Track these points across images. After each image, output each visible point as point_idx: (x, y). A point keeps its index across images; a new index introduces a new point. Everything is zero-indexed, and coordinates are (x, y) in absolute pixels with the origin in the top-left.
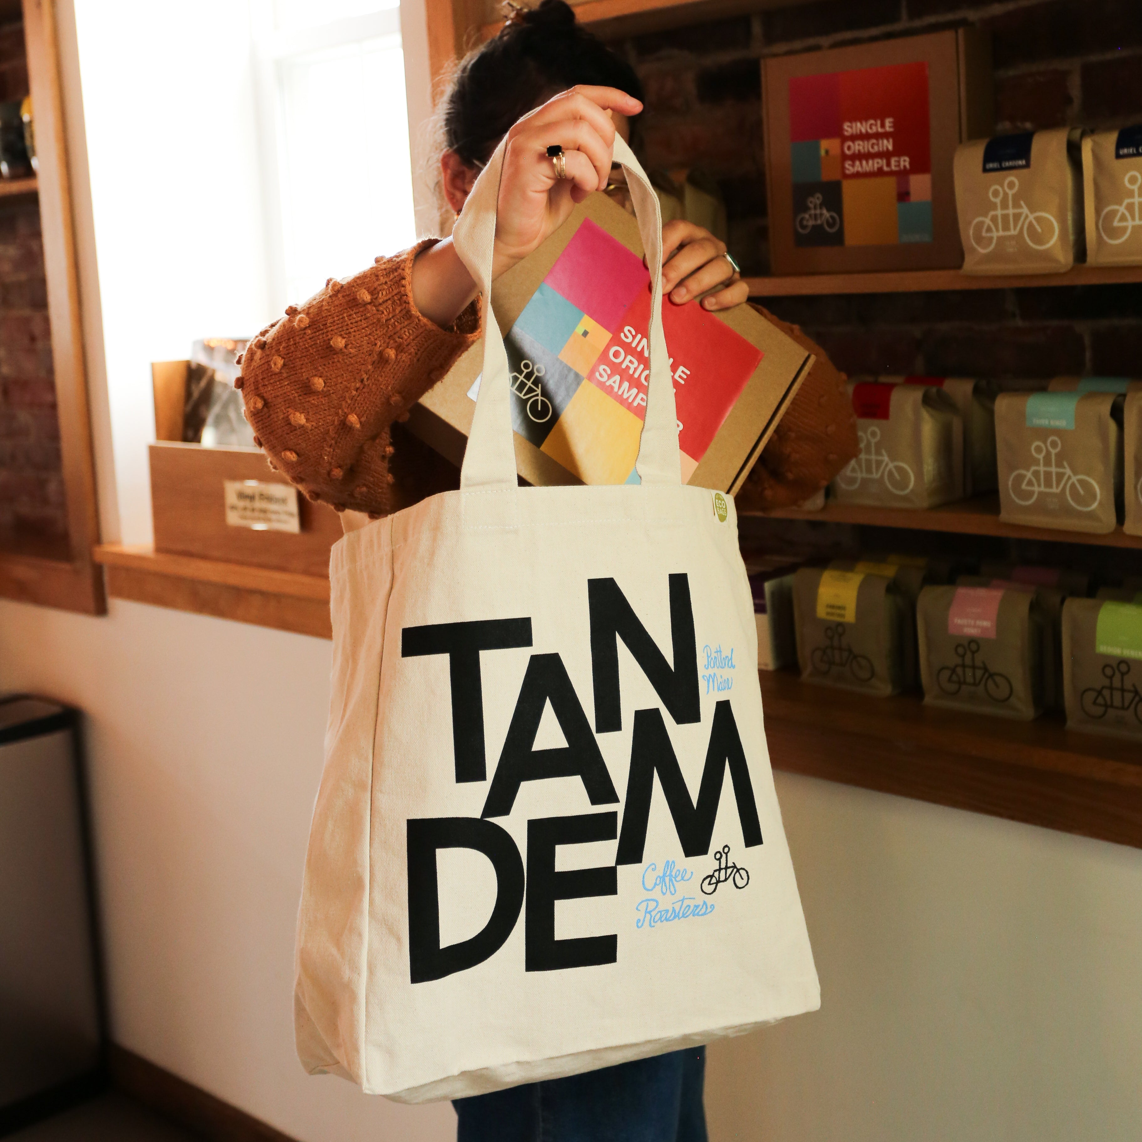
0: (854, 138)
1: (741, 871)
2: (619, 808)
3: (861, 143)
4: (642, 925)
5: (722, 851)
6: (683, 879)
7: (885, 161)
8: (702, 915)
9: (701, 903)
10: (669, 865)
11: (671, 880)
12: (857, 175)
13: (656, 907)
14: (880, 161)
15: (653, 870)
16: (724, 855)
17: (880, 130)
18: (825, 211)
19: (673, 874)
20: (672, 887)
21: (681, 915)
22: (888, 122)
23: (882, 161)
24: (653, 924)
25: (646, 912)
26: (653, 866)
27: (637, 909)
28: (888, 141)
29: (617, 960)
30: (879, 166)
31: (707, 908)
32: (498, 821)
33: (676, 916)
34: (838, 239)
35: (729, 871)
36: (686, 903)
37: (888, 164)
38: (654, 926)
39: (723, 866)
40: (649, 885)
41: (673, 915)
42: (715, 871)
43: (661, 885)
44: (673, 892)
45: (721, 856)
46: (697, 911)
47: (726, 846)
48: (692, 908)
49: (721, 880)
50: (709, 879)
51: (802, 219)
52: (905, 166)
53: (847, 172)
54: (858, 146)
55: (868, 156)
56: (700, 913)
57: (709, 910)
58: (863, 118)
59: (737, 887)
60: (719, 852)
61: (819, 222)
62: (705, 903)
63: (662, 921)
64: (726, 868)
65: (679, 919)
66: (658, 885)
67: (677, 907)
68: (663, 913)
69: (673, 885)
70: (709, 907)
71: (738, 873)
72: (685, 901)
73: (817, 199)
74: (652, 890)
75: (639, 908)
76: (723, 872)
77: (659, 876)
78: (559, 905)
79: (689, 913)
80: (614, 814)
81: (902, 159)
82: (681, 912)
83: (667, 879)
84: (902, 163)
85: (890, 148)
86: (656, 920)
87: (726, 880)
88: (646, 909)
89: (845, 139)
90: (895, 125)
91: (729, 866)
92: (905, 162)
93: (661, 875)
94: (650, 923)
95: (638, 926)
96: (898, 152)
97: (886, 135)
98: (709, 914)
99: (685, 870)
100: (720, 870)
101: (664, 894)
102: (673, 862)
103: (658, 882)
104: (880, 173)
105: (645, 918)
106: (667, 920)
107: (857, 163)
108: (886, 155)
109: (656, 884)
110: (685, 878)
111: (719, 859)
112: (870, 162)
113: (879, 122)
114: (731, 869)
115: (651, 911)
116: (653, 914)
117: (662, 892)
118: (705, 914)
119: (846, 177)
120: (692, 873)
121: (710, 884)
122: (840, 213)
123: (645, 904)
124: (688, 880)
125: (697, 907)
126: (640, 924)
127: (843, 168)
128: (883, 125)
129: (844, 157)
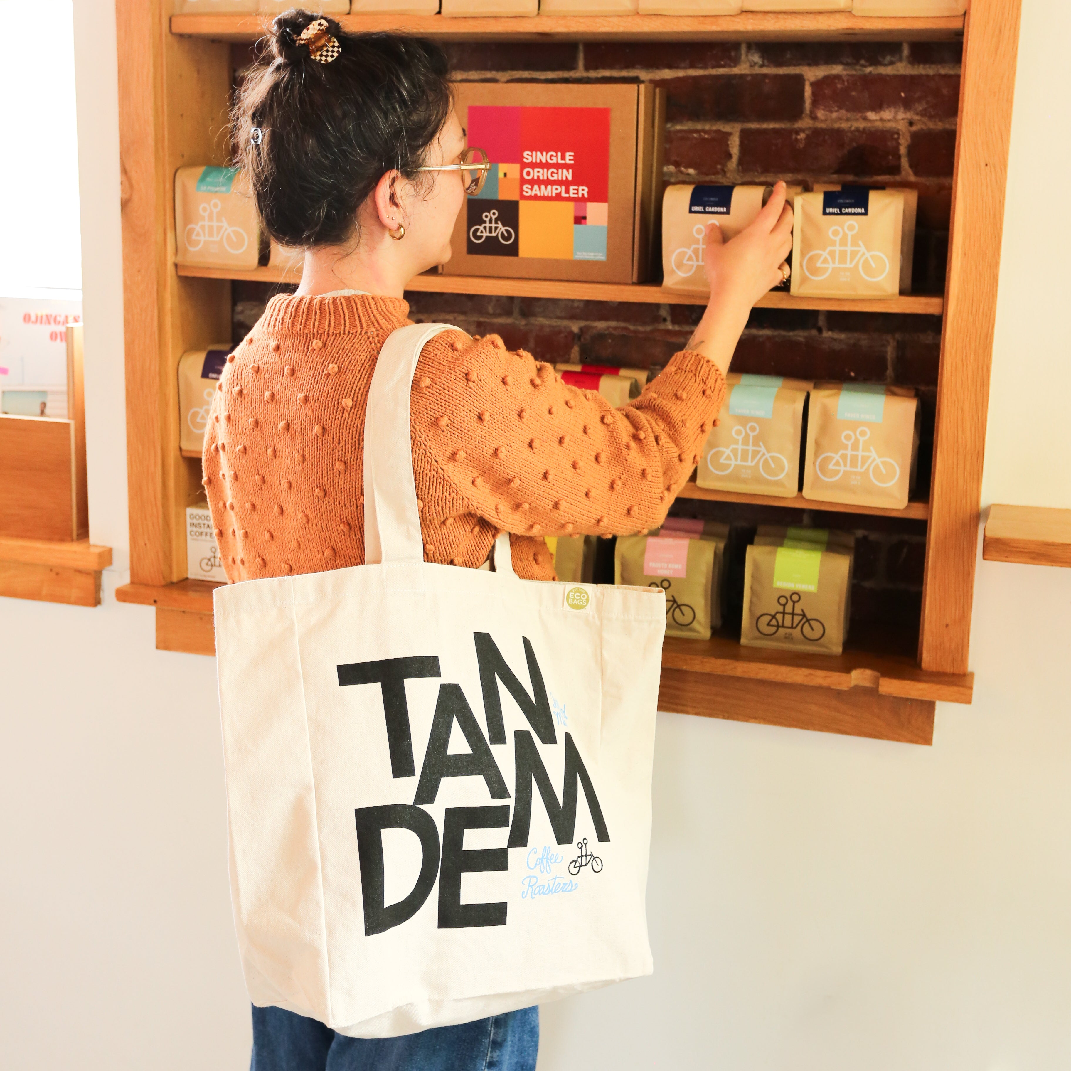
0: (533, 165)
1: (596, 859)
2: (510, 802)
3: (540, 170)
4: (526, 896)
5: (582, 843)
6: (556, 860)
7: (563, 187)
8: (568, 891)
9: (568, 882)
10: (546, 850)
11: (547, 862)
12: (536, 198)
13: (536, 882)
14: (558, 187)
15: (535, 853)
16: (584, 845)
17: (560, 161)
18: (500, 225)
19: (549, 857)
20: (548, 867)
21: (553, 891)
22: (569, 156)
23: (561, 187)
24: (533, 896)
25: (529, 886)
26: (535, 850)
27: (522, 883)
28: (568, 172)
29: (507, 923)
30: (558, 191)
31: (572, 886)
32: (425, 807)
33: (550, 891)
34: (513, 250)
35: (588, 858)
36: (558, 881)
37: (567, 191)
38: (534, 898)
39: (584, 854)
40: (532, 865)
41: (548, 890)
42: (579, 857)
43: (540, 865)
44: (549, 872)
45: (582, 846)
46: (565, 888)
47: (585, 839)
48: (562, 885)
49: (583, 864)
50: (575, 863)
51: (477, 230)
52: (583, 195)
53: (525, 194)
54: (537, 173)
55: (547, 182)
56: (567, 890)
57: (574, 887)
58: (544, 148)
59: (595, 871)
60: (580, 843)
61: (494, 234)
62: (571, 882)
63: (540, 894)
64: (586, 856)
65: (552, 894)
66: (538, 865)
67: (551, 883)
68: (541, 887)
69: (549, 866)
70: (574, 885)
71: (594, 860)
72: (557, 879)
73: (493, 214)
74: (533, 869)
75: (524, 882)
76: (584, 858)
77: (539, 858)
78: (463, 875)
79: (559, 889)
80: (508, 807)
81: (581, 188)
82: (554, 888)
83: (545, 861)
84: (581, 192)
85: (570, 178)
86: (536, 893)
87: (586, 865)
88: (529, 883)
89: (524, 166)
90: (575, 158)
91: (588, 854)
92: (583, 191)
93: (541, 857)
94: (532, 895)
95: (522, 896)
96: (577, 181)
97: (567, 167)
98: (574, 891)
99: (557, 854)
100: (582, 856)
101: (542, 872)
102: (549, 848)
103: (538, 863)
104: (558, 197)
105: (528, 890)
106: (544, 894)
107: (536, 187)
108: (566, 184)
109: (536, 864)
110: (558, 861)
111: (581, 848)
112: (549, 187)
113: (559, 154)
114: (590, 857)
115: (533, 886)
116: (534, 887)
117: (541, 871)
118: (570, 891)
119: (523, 197)
120: (562, 857)
121: (575, 867)
122: (516, 229)
123: (529, 879)
124: (559, 863)
125: (565, 884)
126: (524, 896)
127: (522, 190)
128: (563, 158)
129: (523, 182)
